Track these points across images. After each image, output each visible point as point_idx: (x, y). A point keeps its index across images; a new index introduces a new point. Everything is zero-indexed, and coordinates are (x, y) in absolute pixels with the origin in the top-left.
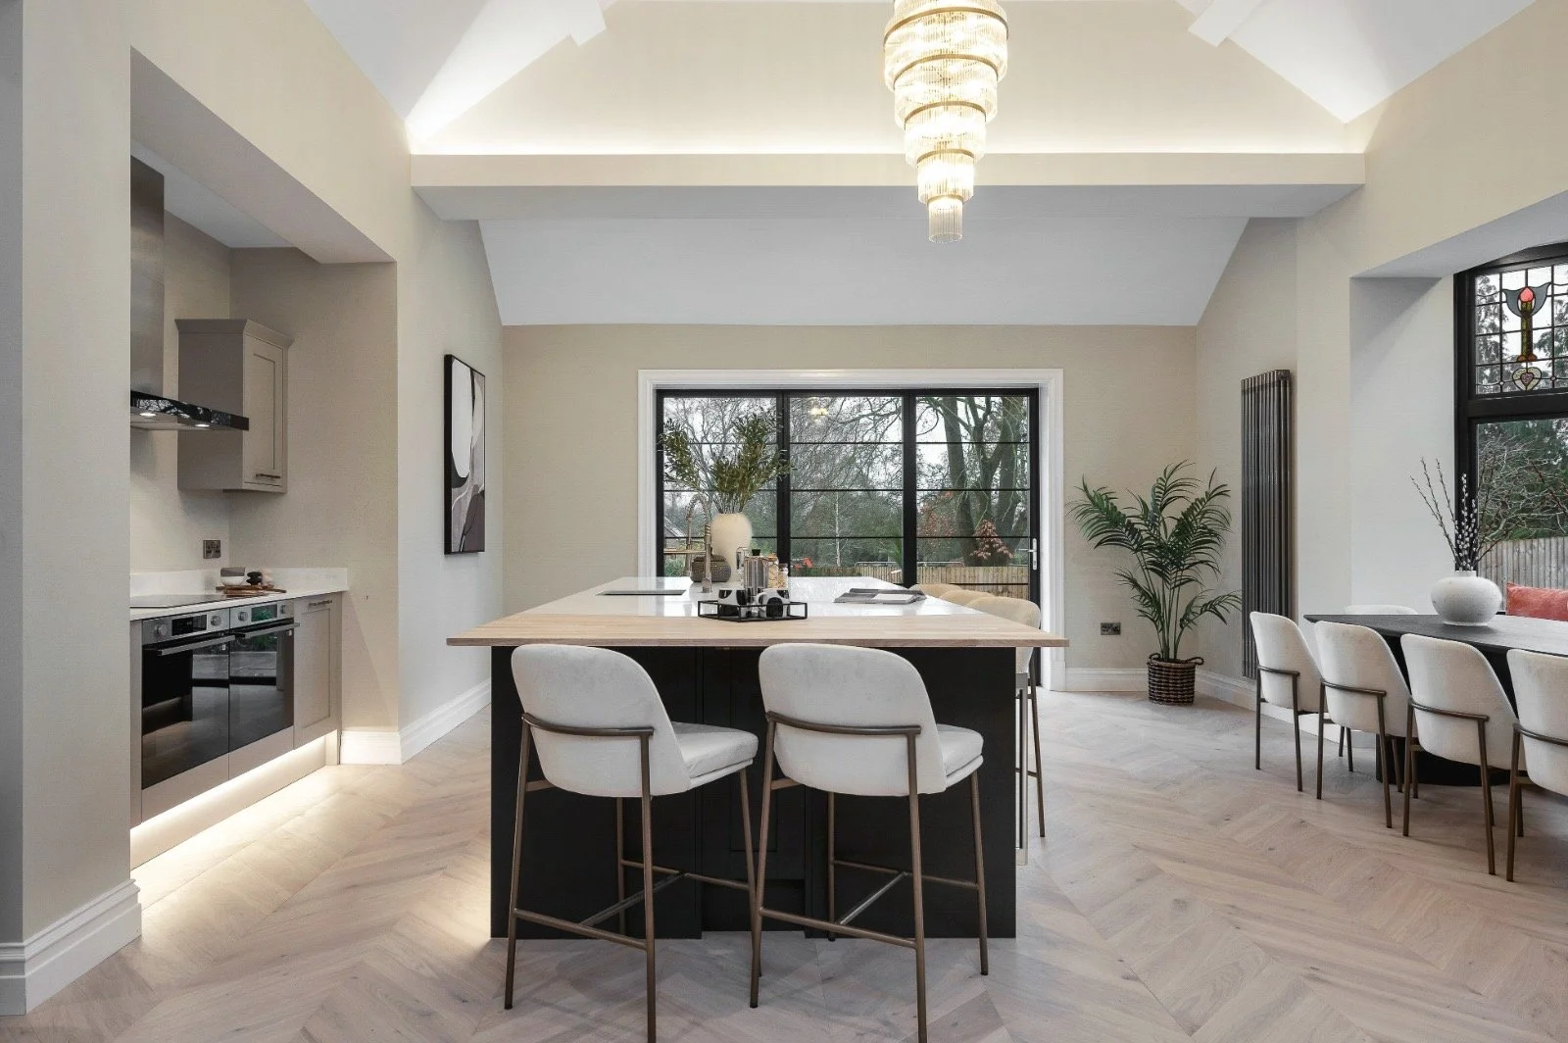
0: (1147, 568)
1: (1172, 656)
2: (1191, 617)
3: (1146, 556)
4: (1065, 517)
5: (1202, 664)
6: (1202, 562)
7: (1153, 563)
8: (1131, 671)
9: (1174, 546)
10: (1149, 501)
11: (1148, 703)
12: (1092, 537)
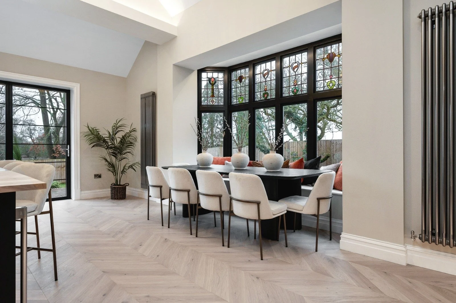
0: (110, 155)
1: (119, 183)
2: (125, 170)
3: (110, 150)
4: (81, 137)
5: (128, 185)
6: (128, 152)
7: (113, 153)
8: (104, 190)
9: (119, 147)
10: (111, 132)
11: (111, 200)
12: (90, 144)
